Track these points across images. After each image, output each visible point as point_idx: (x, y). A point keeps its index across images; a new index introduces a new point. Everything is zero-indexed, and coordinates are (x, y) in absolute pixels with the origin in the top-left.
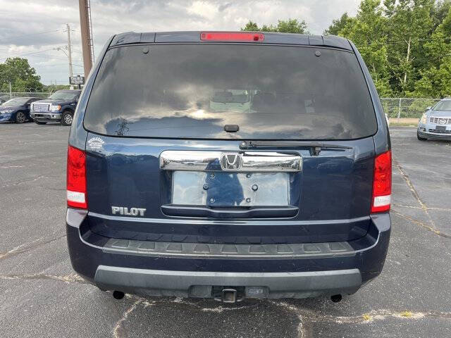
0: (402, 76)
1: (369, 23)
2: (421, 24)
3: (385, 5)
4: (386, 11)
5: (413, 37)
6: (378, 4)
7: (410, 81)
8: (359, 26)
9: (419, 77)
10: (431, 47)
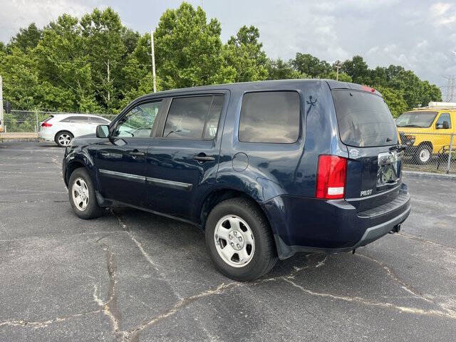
0: (106, 94)
1: (69, 39)
2: (116, 48)
3: (82, 24)
4: (83, 31)
5: (111, 59)
6: (76, 22)
7: (113, 100)
8: (61, 41)
9: (121, 97)
10: (129, 71)
